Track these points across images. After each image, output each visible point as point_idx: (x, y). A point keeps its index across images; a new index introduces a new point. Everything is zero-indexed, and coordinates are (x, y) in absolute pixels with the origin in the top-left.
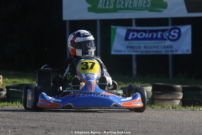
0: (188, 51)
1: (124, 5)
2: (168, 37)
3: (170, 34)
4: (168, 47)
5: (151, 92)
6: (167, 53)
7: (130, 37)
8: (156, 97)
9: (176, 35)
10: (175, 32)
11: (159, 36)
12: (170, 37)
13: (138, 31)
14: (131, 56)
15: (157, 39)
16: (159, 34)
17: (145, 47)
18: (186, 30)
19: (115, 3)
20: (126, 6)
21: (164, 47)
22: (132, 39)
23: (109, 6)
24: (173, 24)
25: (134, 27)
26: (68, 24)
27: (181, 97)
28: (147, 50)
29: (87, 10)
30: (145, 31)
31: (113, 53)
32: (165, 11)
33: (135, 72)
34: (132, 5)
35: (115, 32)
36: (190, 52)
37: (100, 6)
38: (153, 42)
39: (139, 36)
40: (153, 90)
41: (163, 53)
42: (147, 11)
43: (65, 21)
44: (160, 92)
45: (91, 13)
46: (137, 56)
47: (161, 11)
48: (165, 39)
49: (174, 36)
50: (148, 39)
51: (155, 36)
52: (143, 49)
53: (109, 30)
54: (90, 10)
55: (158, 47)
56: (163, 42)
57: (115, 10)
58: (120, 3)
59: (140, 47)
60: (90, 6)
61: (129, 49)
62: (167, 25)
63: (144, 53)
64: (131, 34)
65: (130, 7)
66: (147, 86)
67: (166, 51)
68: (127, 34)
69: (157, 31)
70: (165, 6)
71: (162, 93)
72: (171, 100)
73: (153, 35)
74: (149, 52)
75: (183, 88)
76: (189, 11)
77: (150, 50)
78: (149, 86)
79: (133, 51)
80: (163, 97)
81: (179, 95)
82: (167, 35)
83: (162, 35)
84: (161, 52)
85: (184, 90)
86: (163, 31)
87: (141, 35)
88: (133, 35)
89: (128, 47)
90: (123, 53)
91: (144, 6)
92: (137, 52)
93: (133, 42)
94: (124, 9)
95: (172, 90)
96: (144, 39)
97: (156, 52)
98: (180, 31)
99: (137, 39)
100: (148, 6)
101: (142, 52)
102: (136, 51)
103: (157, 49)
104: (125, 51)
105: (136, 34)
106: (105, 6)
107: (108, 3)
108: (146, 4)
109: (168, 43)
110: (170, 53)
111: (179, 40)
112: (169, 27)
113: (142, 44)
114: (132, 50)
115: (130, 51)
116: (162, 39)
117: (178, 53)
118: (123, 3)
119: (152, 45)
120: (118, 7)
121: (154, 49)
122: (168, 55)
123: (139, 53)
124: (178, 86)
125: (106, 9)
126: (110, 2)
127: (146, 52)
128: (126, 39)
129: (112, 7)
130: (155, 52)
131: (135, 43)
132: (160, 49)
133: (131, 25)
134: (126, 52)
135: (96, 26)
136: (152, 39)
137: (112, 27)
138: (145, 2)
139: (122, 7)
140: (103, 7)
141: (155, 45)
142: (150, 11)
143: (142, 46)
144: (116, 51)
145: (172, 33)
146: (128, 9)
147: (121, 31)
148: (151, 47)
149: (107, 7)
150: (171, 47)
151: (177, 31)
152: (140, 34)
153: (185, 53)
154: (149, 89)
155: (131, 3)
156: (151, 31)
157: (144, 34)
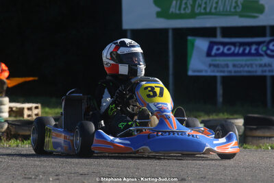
1: (205, 8)
2: (265, 52)
3: (268, 48)
4: (265, 65)
5: (243, 127)
6: (265, 74)
7: (214, 51)
8: (249, 133)
11: (253, 51)
12: (269, 52)
13: (224, 44)
14: (215, 77)
15: (250, 54)
16: (254, 47)
17: (234, 66)
19: (193, 6)
20: (208, 10)
21: (261, 66)
22: (216, 55)
23: (184, 9)
24: (272, 35)
25: (219, 39)
26: (129, 34)
28: (237, 69)
29: (155, 16)
30: (234, 44)
31: (190, 73)
32: (261, 17)
33: (220, 99)
34: (216, 8)
35: (193, 45)
37: (172, 10)
38: (245, 58)
39: (225, 51)
40: (245, 124)
41: (259, 73)
42: (237, 18)
44: (255, 127)
46: (224, 78)
47: (255, 17)
48: (261, 55)
50: (238, 55)
51: (247, 51)
52: (231, 68)
53: (186, 41)
54: (159, 15)
55: (251, 65)
56: (258, 58)
57: (193, 15)
58: (200, 6)
59: (227, 66)
60: (159, 10)
61: (212, 67)
62: (264, 35)
63: (233, 74)
64: (215, 47)
65: (213, 11)
66: (236, 119)
67: (263, 71)
69: (250, 44)
70: (261, 10)
72: (270, 137)
73: (244, 50)
74: (240, 72)
77: (241, 69)
78: (240, 118)
79: (218, 72)
80: (259, 133)
82: (264, 48)
83: (257, 50)
84: (256, 72)
86: (259, 44)
87: (229, 49)
88: (218, 49)
89: (210, 65)
90: (204, 74)
91: (233, 10)
92: (224, 72)
93: (217, 58)
94: (206, 14)
96: (233, 55)
97: (249, 72)
99: (223, 54)
100: (239, 10)
101: (230, 72)
102: (221, 71)
103: (250, 69)
104: (206, 71)
105: (221, 48)
106: (180, 9)
107: (183, 6)
108: (235, 8)
109: (266, 60)
110: (268, 74)
112: (267, 39)
113: (230, 61)
114: (216, 69)
115: (213, 71)
116: (258, 54)
118: (203, 6)
119: (244, 63)
120: (197, 11)
121: (246, 69)
122: (265, 77)
123: (226, 74)
125: (181, 14)
126: (186, 4)
127: (235, 72)
128: (209, 54)
129: (189, 11)
130: (247, 72)
131: (221, 61)
132: (254, 69)
133: (215, 36)
134: (209, 72)
135: (167, 37)
136: (243, 54)
137: (190, 38)
138: (234, 4)
139: (202, 11)
140: (178, 12)
141: (248, 63)
142: (241, 16)
143: (230, 64)
144: (194, 71)
145: (271, 47)
146: (210, 13)
147: (201, 44)
148: (242, 66)
149: (182, 12)
150: (270, 65)
152: (227, 47)
154: (240, 122)
155: (214, 5)
156: (242, 44)
157: (233, 48)
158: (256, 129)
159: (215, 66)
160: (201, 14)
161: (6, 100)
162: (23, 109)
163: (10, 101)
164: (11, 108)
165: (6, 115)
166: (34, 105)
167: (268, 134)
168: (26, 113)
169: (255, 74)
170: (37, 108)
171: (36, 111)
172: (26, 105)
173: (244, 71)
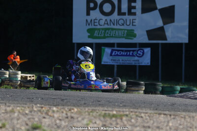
0: (148, 63)
1: (110, 35)
2: (136, 55)
3: (137, 53)
4: (136, 61)
7: (113, 54)
8: (129, 88)
9: (141, 53)
10: (141, 52)
11: (131, 54)
12: (138, 55)
13: (118, 51)
14: (113, 65)
15: (129, 55)
16: (131, 52)
17: (122, 60)
18: (148, 51)
19: (104, 33)
21: (134, 61)
22: (114, 55)
24: (139, 47)
25: (116, 48)
26: (75, 45)
27: (144, 89)
28: (124, 62)
29: (87, 37)
30: (122, 51)
31: (103, 63)
32: (135, 39)
33: (115, 74)
34: (115, 34)
35: (104, 50)
36: (149, 64)
37: (95, 35)
38: (127, 57)
39: (119, 54)
40: (127, 85)
41: (133, 64)
42: (124, 39)
43: (74, 43)
45: (90, 39)
46: (117, 65)
47: (132, 39)
49: (140, 54)
50: (124, 56)
51: (128, 54)
52: (121, 61)
53: (101, 49)
54: (89, 37)
55: (130, 60)
56: (133, 57)
57: (104, 37)
58: (108, 33)
59: (119, 60)
60: (89, 34)
62: (136, 47)
63: (122, 64)
64: (114, 52)
65: (114, 36)
67: (135, 63)
68: (112, 52)
69: (130, 51)
70: (135, 36)
71: (132, 86)
73: (127, 53)
74: (124, 63)
75: (145, 84)
76: (149, 39)
78: (124, 81)
79: (115, 63)
80: (133, 88)
81: (142, 88)
83: (133, 53)
85: (146, 85)
86: (134, 51)
87: (120, 53)
88: (115, 53)
89: (112, 60)
90: (109, 64)
91: (122, 35)
94: (110, 37)
95: (139, 85)
96: (122, 55)
98: (144, 51)
99: (117, 55)
100: (125, 35)
101: (120, 63)
105: (117, 52)
106: (98, 34)
107: (100, 33)
109: (136, 58)
110: (137, 64)
111: (143, 57)
112: (137, 49)
113: (121, 58)
115: (113, 63)
116: (133, 55)
117: (142, 64)
119: (126, 59)
120: (106, 35)
121: (128, 62)
122: (136, 66)
123: (119, 64)
124: (142, 82)
128: (111, 55)
129: (102, 35)
132: (131, 62)
133: (114, 47)
134: (111, 63)
136: (126, 55)
137: (103, 47)
138: (123, 33)
140: (98, 35)
142: (126, 38)
143: (121, 60)
144: (104, 62)
145: (139, 52)
146: (112, 37)
147: (108, 50)
149: (100, 36)
150: (138, 61)
151: (142, 51)
153: (146, 64)
154: (125, 83)
155: (114, 33)
156: (126, 51)
157: (122, 52)
158: (131, 87)
159: (113, 60)
160: (108, 37)
161: (20, 72)
162: (27, 77)
163: (21, 73)
164: (22, 76)
165: (20, 79)
166: (32, 75)
167: (137, 89)
168: (29, 79)
169: (131, 64)
170: (33, 76)
171: (33, 78)
172: (28, 75)
173: (127, 63)
